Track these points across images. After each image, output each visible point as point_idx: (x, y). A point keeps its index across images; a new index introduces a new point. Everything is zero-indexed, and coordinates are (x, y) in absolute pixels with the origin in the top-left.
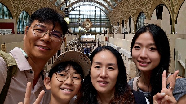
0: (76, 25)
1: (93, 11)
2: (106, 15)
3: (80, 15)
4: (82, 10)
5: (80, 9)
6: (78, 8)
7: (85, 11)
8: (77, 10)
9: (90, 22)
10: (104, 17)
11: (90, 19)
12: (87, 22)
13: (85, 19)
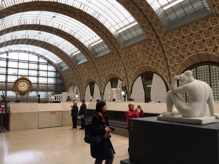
1: (34, 63)
2: (56, 72)
3: (7, 68)
4: (13, 60)
6: (4, 56)
7: (18, 61)
8: (2, 59)
9: (29, 81)
11: (28, 76)
12: (22, 82)
13: (18, 75)
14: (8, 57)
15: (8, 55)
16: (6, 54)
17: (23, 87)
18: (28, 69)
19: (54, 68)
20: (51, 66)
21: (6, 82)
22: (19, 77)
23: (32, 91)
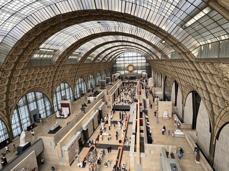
0: (122, 69)
1: (135, 57)
2: (146, 59)
3: (124, 61)
4: (126, 57)
5: (125, 56)
6: (123, 56)
7: (128, 57)
8: (122, 57)
9: (133, 66)
10: (145, 61)
11: (133, 63)
12: (130, 66)
15: (124, 55)
17: (131, 68)
18: (133, 60)
19: (145, 58)
20: (143, 57)
21: (124, 67)
22: (129, 64)
23: (134, 70)
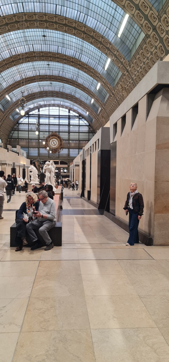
0: (32, 142)
2: (89, 126)
3: (39, 124)
4: (44, 116)
5: (41, 113)
7: (49, 116)
10: (86, 129)
11: (59, 132)
12: (52, 138)
13: (49, 132)
14: (39, 113)
15: (39, 111)
16: (37, 110)
17: (54, 143)
18: (59, 125)
20: (83, 120)
21: (39, 139)
23: (62, 148)
